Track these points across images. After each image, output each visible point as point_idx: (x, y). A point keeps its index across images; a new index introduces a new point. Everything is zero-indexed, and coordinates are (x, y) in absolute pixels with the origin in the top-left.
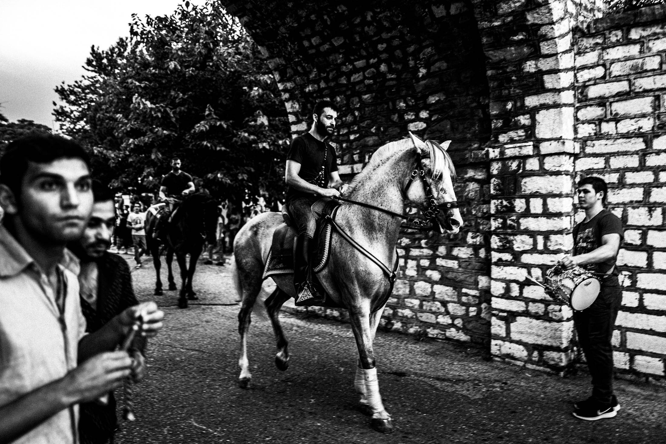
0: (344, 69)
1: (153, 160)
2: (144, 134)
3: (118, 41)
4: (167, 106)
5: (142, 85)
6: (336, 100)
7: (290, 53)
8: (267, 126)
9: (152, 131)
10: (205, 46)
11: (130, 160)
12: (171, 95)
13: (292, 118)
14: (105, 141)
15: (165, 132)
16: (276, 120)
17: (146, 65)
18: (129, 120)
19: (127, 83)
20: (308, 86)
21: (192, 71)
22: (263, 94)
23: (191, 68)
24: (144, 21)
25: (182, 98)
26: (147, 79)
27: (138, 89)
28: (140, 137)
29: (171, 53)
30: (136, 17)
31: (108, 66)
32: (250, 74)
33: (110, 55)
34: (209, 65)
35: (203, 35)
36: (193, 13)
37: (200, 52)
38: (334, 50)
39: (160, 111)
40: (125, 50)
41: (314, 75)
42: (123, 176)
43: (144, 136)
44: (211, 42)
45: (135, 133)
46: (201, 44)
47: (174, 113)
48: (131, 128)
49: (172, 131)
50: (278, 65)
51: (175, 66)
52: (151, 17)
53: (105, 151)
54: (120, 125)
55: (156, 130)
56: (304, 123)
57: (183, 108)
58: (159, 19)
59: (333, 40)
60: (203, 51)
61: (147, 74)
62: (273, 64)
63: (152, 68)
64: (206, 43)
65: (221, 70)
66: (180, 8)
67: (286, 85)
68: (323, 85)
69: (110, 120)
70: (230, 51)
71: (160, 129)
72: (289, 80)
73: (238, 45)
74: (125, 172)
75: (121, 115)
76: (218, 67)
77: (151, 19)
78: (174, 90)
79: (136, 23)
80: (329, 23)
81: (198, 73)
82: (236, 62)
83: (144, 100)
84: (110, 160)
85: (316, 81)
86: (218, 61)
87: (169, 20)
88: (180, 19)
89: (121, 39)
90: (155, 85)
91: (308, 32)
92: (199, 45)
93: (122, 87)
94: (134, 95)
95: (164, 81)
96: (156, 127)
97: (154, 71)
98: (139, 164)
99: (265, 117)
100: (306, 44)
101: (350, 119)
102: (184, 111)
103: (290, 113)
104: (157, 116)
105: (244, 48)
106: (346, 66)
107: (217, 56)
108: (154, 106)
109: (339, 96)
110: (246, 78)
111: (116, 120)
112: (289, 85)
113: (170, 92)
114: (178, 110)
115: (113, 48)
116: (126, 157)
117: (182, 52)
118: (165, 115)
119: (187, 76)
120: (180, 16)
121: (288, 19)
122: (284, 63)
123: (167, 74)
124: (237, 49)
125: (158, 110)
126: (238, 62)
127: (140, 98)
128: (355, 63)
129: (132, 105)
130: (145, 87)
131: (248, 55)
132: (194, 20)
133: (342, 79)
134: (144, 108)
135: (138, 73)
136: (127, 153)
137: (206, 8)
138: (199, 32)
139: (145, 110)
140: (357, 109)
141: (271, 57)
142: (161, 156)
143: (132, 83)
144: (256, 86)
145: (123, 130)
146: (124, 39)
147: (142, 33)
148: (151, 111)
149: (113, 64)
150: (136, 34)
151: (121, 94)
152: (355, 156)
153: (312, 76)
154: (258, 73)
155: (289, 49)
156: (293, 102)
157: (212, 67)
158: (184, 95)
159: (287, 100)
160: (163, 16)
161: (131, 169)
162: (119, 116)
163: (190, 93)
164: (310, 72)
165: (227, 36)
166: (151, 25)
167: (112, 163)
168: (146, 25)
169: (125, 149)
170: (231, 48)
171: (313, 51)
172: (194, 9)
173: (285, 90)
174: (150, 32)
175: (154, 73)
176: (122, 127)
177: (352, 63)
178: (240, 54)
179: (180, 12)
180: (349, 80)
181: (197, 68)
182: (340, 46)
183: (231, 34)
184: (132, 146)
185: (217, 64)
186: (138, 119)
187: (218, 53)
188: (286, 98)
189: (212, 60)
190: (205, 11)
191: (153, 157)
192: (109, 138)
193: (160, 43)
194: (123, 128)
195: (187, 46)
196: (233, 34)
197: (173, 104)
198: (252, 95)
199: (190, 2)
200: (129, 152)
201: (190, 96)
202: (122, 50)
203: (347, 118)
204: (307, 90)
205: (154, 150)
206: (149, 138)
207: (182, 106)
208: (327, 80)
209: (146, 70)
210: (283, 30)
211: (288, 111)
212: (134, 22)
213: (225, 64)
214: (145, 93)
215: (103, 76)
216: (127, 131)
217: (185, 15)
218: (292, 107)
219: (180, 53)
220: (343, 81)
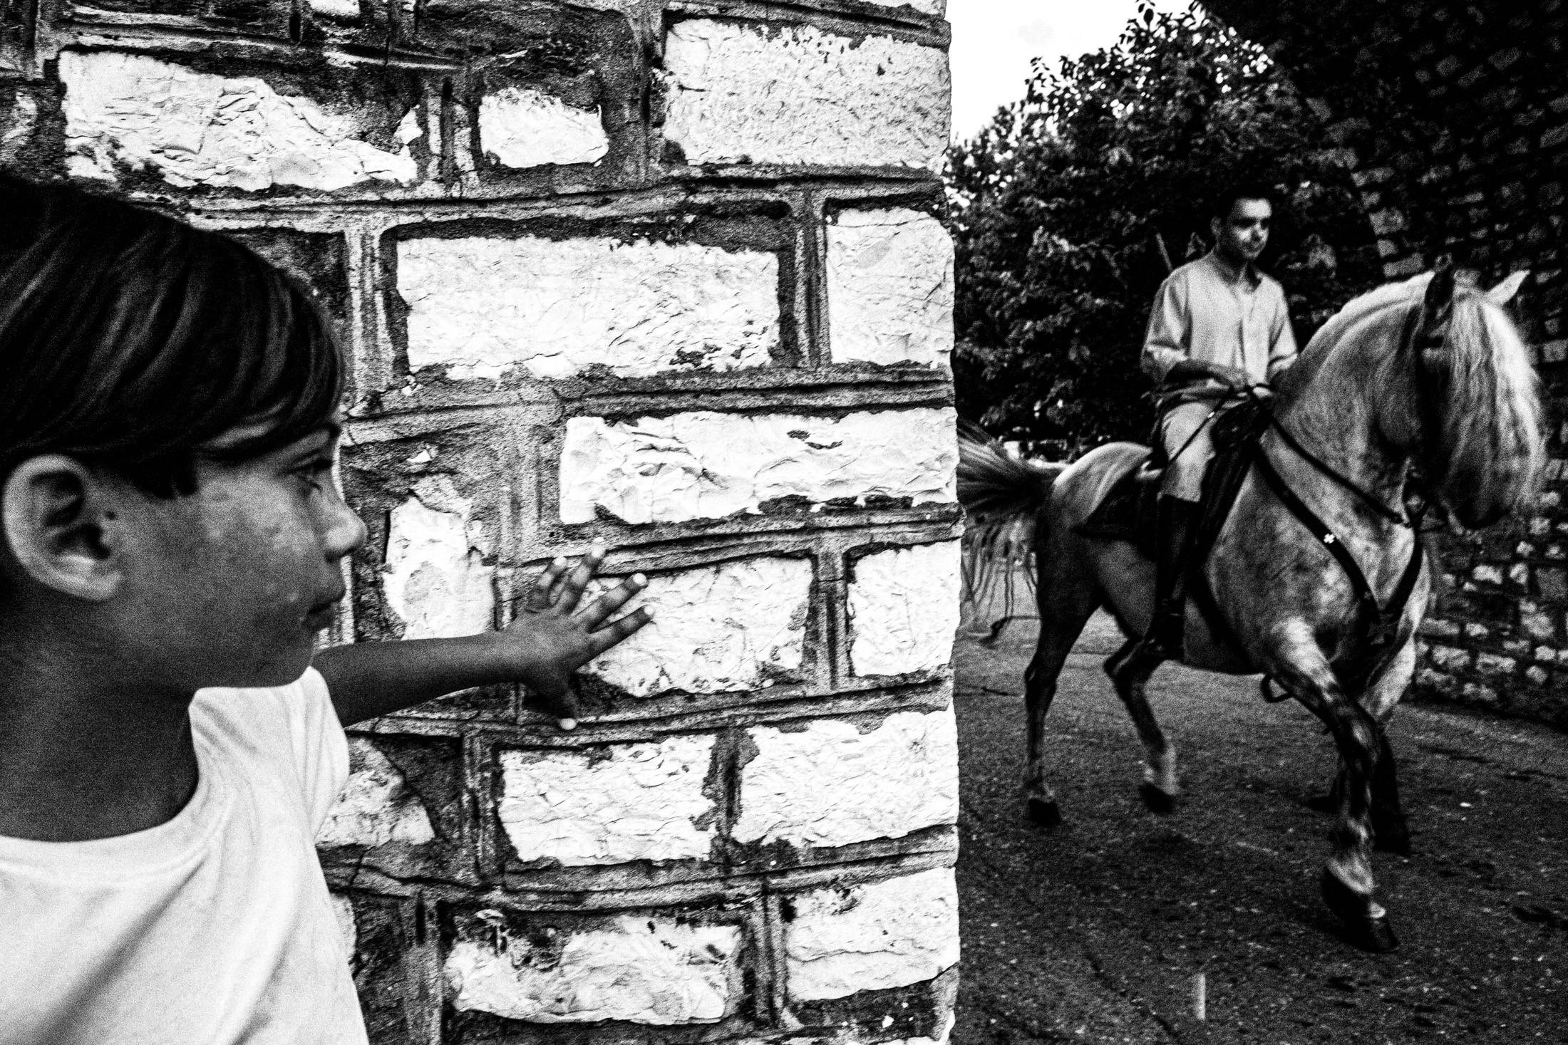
0: (1521, 119)
1: (1072, 363)
2: (1055, 310)
3: (996, 113)
4: (1103, 245)
5: (1053, 206)
6: (1500, 195)
7: (1383, 103)
8: (1332, 269)
9: (1070, 301)
10: (1188, 102)
11: (1027, 365)
12: (1113, 221)
13: (1385, 248)
14: (970, 330)
15: (1098, 301)
16: (1357, 253)
17: (1059, 161)
18: (1025, 283)
19: (1022, 204)
20: (1427, 171)
21: (1158, 162)
22: (1324, 195)
23: (1156, 159)
24: (1057, 69)
25: (1135, 224)
26: (1061, 192)
27: (1043, 217)
28: (1047, 316)
29: (1113, 129)
30: (1039, 64)
31: (975, 171)
32: (1293, 151)
33: (979, 148)
34: (1197, 145)
35: (1182, 80)
36: (1161, 32)
37: (1176, 118)
38: (1496, 79)
39: (1087, 257)
40: (1009, 130)
41: (1441, 145)
42: (1011, 398)
43: (1055, 314)
44: (1202, 92)
45: (1035, 309)
46: (1178, 102)
47: (1117, 260)
48: (1029, 299)
49: (1113, 298)
50: (1354, 132)
51: (1122, 157)
52: (1070, 59)
53: (976, 350)
54: (1005, 294)
55: (1080, 298)
56: (1415, 255)
57: (1136, 247)
58: (1088, 60)
59: (1491, 58)
60: (1182, 115)
61: (1062, 181)
62: (1341, 132)
63: (1071, 169)
64: (1190, 96)
65: (1223, 151)
66: (1133, 26)
67: (1372, 175)
68: (1464, 164)
69: (985, 287)
70: (1245, 105)
71: (1088, 296)
72: (1379, 164)
73: (1265, 88)
74: (1014, 391)
75: (1009, 274)
76: (1215, 145)
77: (1070, 63)
78: (1118, 208)
79: (1039, 77)
80: (1481, 21)
81: (1172, 165)
82: (1259, 130)
83: (1055, 238)
84: (985, 366)
85: (1448, 157)
86: (1217, 132)
87: (1108, 58)
88: (1132, 51)
89: (1003, 111)
90: (1078, 204)
91: (1429, 48)
92: (1174, 103)
93: (1010, 215)
94: (1037, 228)
95: (1097, 193)
96: (1079, 293)
97: (1076, 173)
98: (1042, 374)
99: (1329, 249)
100: (1422, 76)
101: (1537, 235)
102: (1139, 251)
103: (1382, 237)
104: (1083, 268)
105: (1279, 93)
106: (1525, 111)
107: (1213, 121)
108: (1075, 249)
109: (1506, 185)
110: (1283, 163)
111: (997, 284)
112: (1379, 174)
113: (1109, 214)
114: (1127, 250)
115: (986, 132)
116: (1017, 359)
117: (1136, 123)
118: (1099, 263)
119: (1147, 174)
120: (1132, 44)
121: (1379, 31)
122: (1367, 126)
123: (1104, 175)
124: (1263, 98)
125: (1084, 256)
126: (1265, 128)
127: (1047, 234)
128: (1551, 104)
129: (1031, 250)
130: (1058, 208)
131: (1288, 108)
132: (1162, 47)
133: (1518, 143)
134: (1056, 254)
135: (1042, 182)
136: (1020, 350)
137: (1191, 16)
138: (1175, 73)
139: (1056, 259)
140: (1557, 211)
141: (1337, 118)
142: (1088, 353)
143: (1031, 204)
144: (1305, 180)
145: (1012, 306)
146: (1008, 107)
147: (1052, 96)
148: (1069, 260)
149: (986, 164)
150: (1039, 99)
151: (1008, 229)
152: (1547, 323)
153: (1437, 147)
154: (1313, 147)
155: (1381, 93)
156: (1389, 210)
157: (1202, 147)
158: (1139, 217)
159: (1375, 209)
160: (1095, 52)
161: (1026, 385)
162: (1005, 275)
163: (1153, 211)
164: (1435, 138)
165: (1240, 69)
166: (1071, 75)
167: (989, 373)
168: (1059, 77)
169: (1016, 342)
170: (1246, 99)
171: (1442, 90)
172: (1164, 21)
173: (1371, 187)
174: (1067, 90)
175: (1077, 178)
176: (1009, 298)
177: (1541, 102)
178: (1269, 109)
179: (1132, 35)
180: (1534, 144)
181: (1169, 156)
182: (1512, 69)
183: (1248, 62)
184: (1031, 335)
185: (1215, 140)
186: (1043, 278)
187: (1216, 114)
188: (1372, 205)
189: (1204, 132)
190: (1187, 22)
191: (1073, 356)
192: (977, 323)
193: (1089, 112)
194: (1012, 300)
195: (1147, 109)
196: (1253, 63)
197: (1117, 241)
198: (1295, 202)
199: (1155, 10)
200: (1024, 347)
201: (1151, 219)
202: (1004, 132)
203: (1530, 234)
204: (1425, 179)
205: (1074, 342)
206: (1065, 316)
207: (1133, 242)
208: (1475, 152)
209: (1059, 172)
210: (1364, 54)
211: (1378, 231)
212: (1036, 74)
213: (1233, 136)
214: (1058, 223)
215: (966, 192)
216: (1021, 305)
217: (1141, 39)
218: (1386, 222)
219: (1131, 126)
220: (1520, 147)
